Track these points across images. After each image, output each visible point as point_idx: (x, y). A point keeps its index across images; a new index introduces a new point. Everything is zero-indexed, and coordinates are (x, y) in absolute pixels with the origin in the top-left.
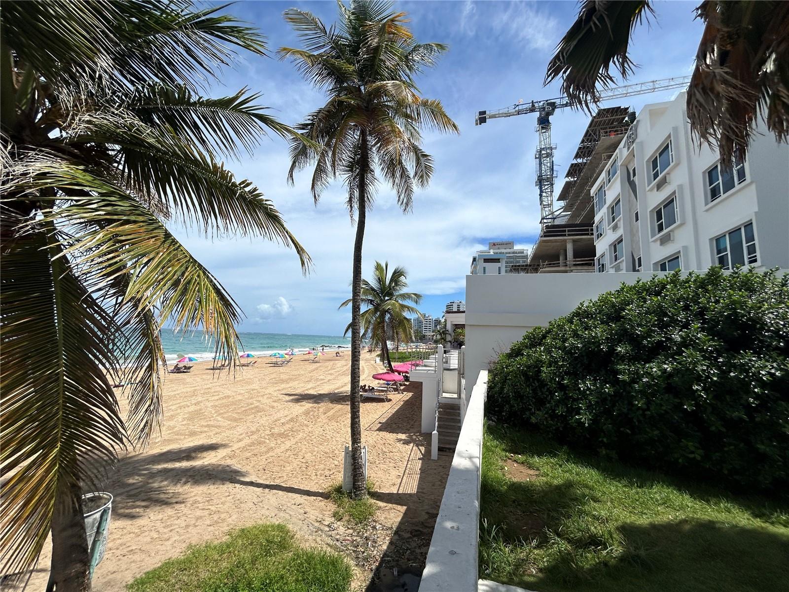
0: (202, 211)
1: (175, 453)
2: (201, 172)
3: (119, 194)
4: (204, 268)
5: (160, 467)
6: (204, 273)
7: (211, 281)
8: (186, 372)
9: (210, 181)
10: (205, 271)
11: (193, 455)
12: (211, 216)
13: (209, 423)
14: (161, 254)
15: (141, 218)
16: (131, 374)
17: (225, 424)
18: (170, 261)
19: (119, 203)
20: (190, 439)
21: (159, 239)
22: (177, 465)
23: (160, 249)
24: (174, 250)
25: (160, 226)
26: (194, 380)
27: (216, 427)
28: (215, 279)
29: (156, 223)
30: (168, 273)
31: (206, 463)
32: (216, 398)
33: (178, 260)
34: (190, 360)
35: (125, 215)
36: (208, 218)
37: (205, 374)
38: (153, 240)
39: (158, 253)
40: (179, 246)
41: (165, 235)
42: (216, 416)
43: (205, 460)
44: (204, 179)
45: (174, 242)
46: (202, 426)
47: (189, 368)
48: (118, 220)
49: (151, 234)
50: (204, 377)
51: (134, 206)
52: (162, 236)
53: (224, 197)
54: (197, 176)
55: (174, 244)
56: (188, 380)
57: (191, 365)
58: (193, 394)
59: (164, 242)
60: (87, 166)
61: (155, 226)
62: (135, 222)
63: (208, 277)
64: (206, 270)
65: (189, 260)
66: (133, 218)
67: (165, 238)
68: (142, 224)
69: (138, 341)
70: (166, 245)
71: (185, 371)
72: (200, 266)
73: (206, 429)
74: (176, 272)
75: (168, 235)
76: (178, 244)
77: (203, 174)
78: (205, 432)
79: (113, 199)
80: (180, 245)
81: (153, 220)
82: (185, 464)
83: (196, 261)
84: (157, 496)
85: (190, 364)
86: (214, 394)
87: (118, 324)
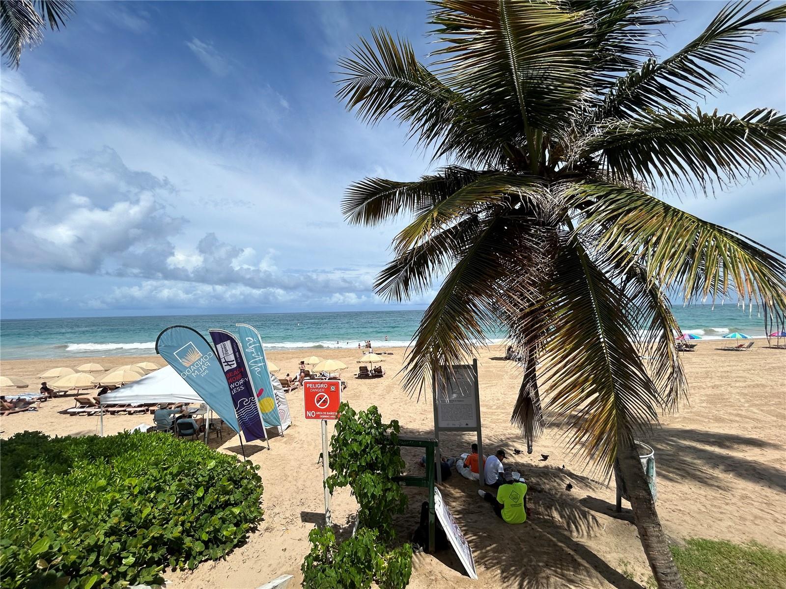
0: (693, 169)
1: (701, 434)
2: (685, 131)
3: (616, 190)
4: (718, 226)
5: (687, 443)
6: (720, 232)
7: (732, 237)
8: (688, 351)
9: (699, 134)
10: (720, 230)
11: (728, 444)
12: (706, 171)
13: (740, 412)
14: (667, 229)
15: (639, 203)
16: (646, 344)
17: (768, 419)
18: (677, 233)
19: (619, 197)
20: (717, 424)
21: (661, 215)
22: (708, 448)
23: (665, 224)
24: (678, 221)
25: (657, 202)
26: (702, 360)
27: (753, 419)
28: (737, 234)
29: (652, 200)
30: (680, 245)
31: (749, 459)
32: (743, 384)
33: (685, 230)
34: (691, 337)
35: (626, 206)
36: (703, 174)
37: (715, 354)
38: (655, 218)
39: (664, 229)
40: (682, 215)
41: (664, 209)
42: (749, 406)
43: (746, 454)
44: (690, 135)
45: (676, 212)
46: (730, 414)
47: (692, 346)
48: (622, 213)
49: (652, 213)
50: (715, 357)
51: (629, 194)
52: (662, 210)
53: (721, 144)
54: (681, 137)
55: (676, 215)
56: (694, 360)
57: (694, 344)
58: (706, 375)
59: (665, 216)
60: (586, 179)
61: (652, 204)
62: (635, 208)
63: (726, 234)
64: (722, 228)
65: (698, 224)
66: (633, 205)
67: (664, 212)
68: (641, 208)
69: (647, 312)
70: (669, 219)
71: (688, 349)
72: (713, 226)
73: (737, 419)
74: (687, 241)
75: (667, 208)
76: (681, 213)
77: (689, 131)
78: (738, 422)
79: (612, 196)
80: (683, 213)
81: (649, 199)
82: (717, 450)
83: (705, 223)
84: (692, 471)
85: (691, 342)
86: (738, 379)
87: (628, 297)
